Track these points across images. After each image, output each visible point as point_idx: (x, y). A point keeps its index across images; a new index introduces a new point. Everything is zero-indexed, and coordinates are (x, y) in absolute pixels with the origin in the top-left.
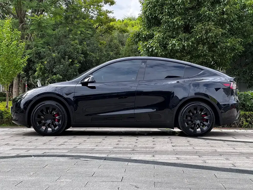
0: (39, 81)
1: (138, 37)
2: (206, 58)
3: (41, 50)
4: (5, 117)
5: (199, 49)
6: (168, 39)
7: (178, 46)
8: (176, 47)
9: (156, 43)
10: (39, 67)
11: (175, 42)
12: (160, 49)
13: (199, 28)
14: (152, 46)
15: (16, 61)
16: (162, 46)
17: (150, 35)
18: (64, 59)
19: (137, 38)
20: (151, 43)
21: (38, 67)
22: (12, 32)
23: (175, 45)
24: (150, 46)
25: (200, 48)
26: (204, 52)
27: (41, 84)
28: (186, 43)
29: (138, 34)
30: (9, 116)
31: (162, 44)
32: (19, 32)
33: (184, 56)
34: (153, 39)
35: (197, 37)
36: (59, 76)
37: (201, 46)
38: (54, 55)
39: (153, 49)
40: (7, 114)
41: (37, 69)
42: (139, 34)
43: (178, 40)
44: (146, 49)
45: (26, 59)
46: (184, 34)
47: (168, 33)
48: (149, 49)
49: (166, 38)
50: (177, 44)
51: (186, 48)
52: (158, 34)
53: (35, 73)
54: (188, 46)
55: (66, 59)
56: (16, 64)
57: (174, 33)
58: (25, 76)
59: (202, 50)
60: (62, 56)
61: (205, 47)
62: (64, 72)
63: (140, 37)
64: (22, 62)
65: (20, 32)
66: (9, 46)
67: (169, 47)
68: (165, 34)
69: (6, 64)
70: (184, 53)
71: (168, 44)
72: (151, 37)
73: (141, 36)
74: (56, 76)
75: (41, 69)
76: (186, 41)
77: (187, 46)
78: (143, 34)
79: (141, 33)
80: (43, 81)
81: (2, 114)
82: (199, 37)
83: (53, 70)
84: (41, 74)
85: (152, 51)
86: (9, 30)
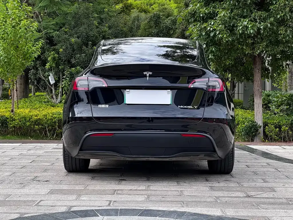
0: (51, 74)
1: (194, 17)
2: (288, 46)
3: (54, 33)
4: (11, 126)
5: (280, 33)
6: (236, 19)
7: (251, 29)
8: (248, 30)
9: (220, 25)
10: (52, 56)
11: (248, 23)
12: (225, 34)
13: (281, 4)
14: (215, 30)
15: (26, 49)
16: (229, 29)
17: (210, 13)
18: (87, 45)
19: (192, 17)
20: (212, 24)
21: (50, 56)
22: (20, 8)
23: (247, 27)
24: (212, 29)
25: (282, 32)
26: (286, 37)
27: (55, 79)
28: (263, 25)
29: (193, 12)
30: (16, 124)
31: (229, 26)
32: (29, 8)
33: (258, 43)
34: (216, 19)
35: (278, 17)
36: (79, 69)
37: (282, 29)
38: (73, 40)
39: (215, 33)
40: (14, 122)
41: (49, 59)
42: (195, 12)
43: (251, 21)
44: (206, 33)
45: (40, 46)
46: (260, 13)
47: (237, 11)
48: (210, 32)
49: (234, 18)
50: (250, 26)
51: (262, 31)
52: (223, 13)
53: (47, 65)
54: (265, 29)
55: (89, 46)
56: (25, 52)
57: (245, 11)
58: (32, 68)
59: (284, 35)
60: (83, 41)
61: (289, 31)
62: (86, 64)
63: (196, 17)
64: (35, 50)
65: (31, 8)
66: (16, 27)
67: (239, 30)
68: (232, 11)
69: (12, 52)
70: (258, 38)
71: (237, 26)
72: (212, 16)
73: (198, 15)
74: (76, 69)
75: (54, 59)
76: (263, 22)
77: (263, 29)
78: (200, 12)
79: (197, 11)
80: (56, 74)
81: (6, 121)
82: (281, 17)
83: (71, 60)
84: (54, 65)
85: (215, 35)
86: (16, 5)
